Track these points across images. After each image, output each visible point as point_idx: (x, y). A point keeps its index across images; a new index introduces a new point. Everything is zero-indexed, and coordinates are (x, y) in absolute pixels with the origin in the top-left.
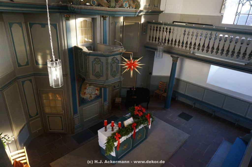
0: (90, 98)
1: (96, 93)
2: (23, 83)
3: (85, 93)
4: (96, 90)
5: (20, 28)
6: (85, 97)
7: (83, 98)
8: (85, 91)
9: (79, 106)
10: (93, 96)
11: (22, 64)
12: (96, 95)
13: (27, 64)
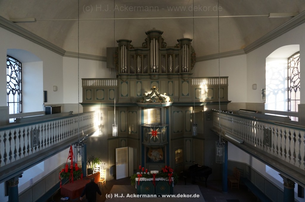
0: (156, 160)
1: (160, 157)
2: (121, 140)
3: (151, 155)
4: (160, 155)
5: (125, 114)
6: (151, 157)
7: (150, 158)
8: (151, 153)
9: (146, 163)
10: (158, 159)
11: (122, 131)
12: (160, 159)
13: (125, 131)
